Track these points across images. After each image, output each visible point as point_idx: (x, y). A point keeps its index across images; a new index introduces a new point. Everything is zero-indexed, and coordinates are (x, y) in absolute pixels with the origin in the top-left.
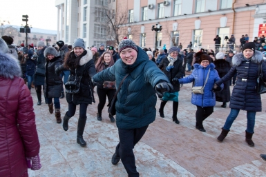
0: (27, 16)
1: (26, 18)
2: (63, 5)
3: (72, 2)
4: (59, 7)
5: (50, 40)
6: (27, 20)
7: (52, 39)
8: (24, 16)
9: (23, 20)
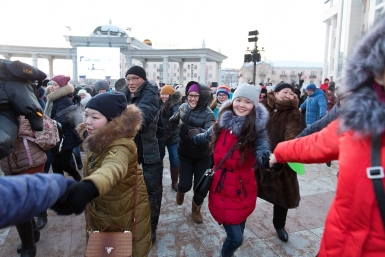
0: (256, 33)
1: (254, 36)
2: (336, 16)
3: (352, 2)
4: (328, 22)
5: (315, 77)
6: (255, 40)
7: (318, 75)
8: (251, 33)
9: (250, 40)
